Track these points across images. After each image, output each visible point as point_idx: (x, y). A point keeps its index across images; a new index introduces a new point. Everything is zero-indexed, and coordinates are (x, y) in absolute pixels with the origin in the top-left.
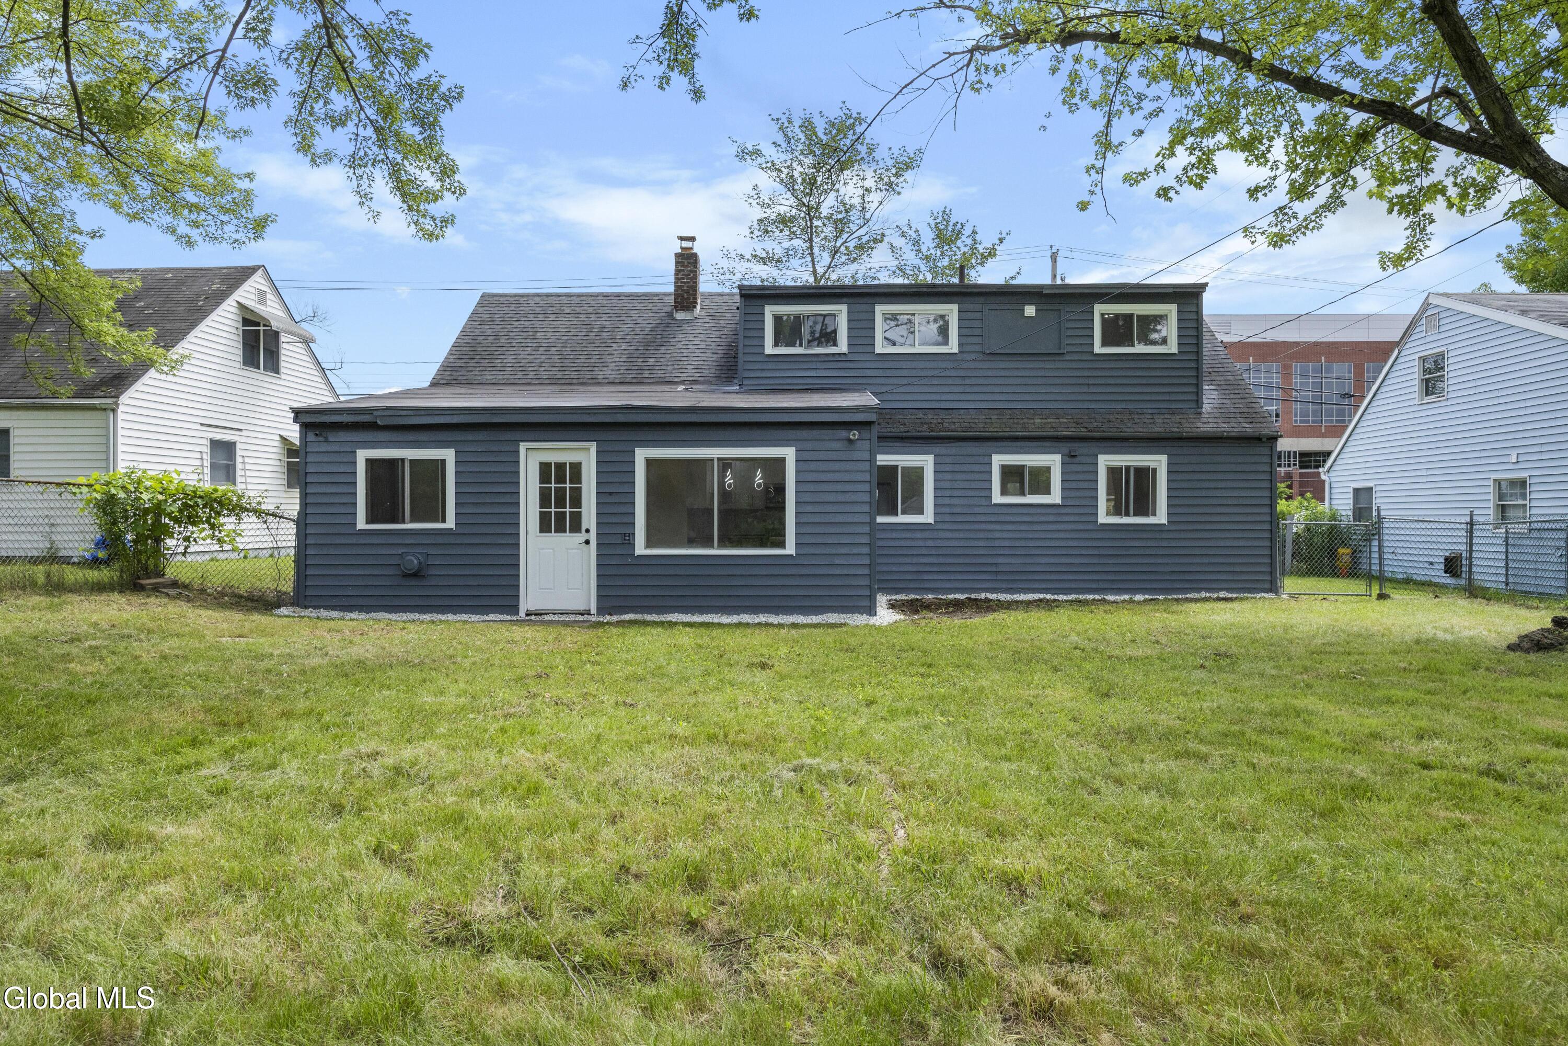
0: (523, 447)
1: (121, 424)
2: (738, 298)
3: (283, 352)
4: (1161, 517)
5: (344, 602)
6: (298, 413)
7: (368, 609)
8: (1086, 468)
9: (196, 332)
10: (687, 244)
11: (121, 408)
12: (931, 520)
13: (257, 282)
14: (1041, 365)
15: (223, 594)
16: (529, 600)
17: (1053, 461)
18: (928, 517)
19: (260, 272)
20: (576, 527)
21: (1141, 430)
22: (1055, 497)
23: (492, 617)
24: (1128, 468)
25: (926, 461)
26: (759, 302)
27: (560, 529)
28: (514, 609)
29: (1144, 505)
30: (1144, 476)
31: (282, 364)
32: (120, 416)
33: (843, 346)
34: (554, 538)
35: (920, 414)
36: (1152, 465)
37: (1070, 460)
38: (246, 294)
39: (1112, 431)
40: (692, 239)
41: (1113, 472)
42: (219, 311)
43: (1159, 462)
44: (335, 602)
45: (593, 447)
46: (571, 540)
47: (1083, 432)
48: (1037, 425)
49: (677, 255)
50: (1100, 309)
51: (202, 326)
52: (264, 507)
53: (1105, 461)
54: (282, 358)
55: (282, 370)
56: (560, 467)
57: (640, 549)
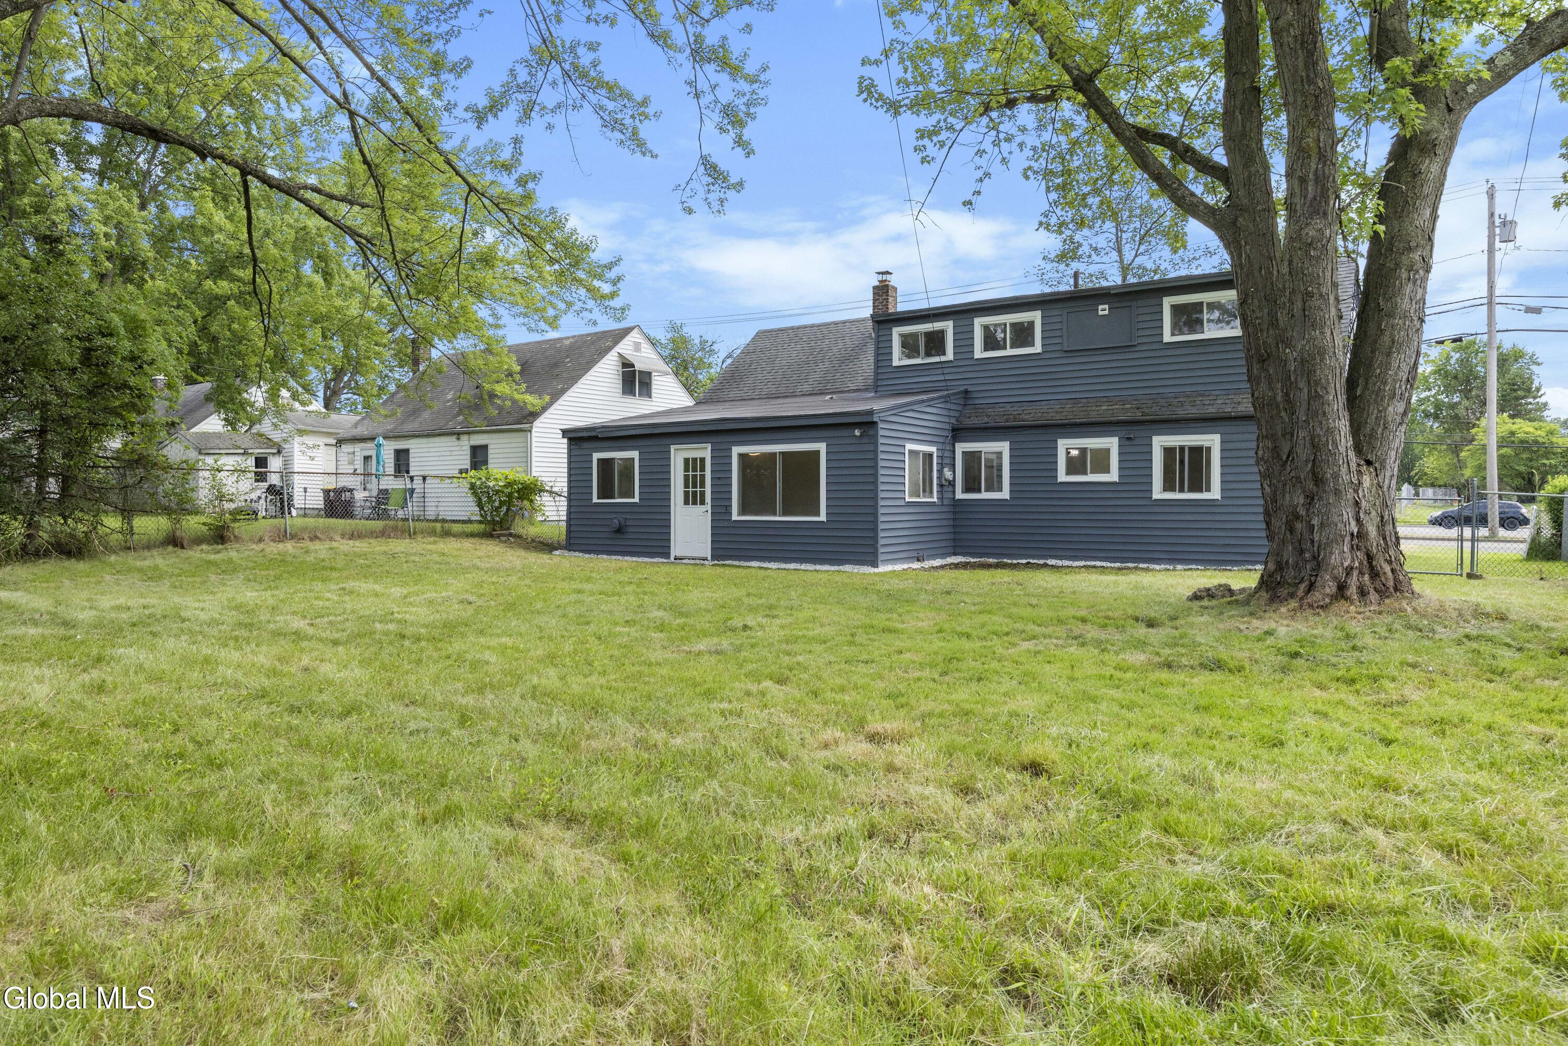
0: (673, 448)
1: (534, 439)
2: (870, 324)
3: (654, 382)
4: (1215, 493)
5: (587, 548)
6: (565, 432)
7: (598, 552)
8: (1141, 449)
9: (587, 376)
10: (885, 277)
11: (534, 430)
12: (1007, 497)
13: (634, 336)
14: (1115, 357)
15: (533, 541)
16: (676, 550)
17: (1112, 443)
18: (1005, 494)
19: (636, 330)
20: (703, 502)
21: (1193, 411)
22: (1113, 476)
23: (656, 560)
24: (1182, 448)
25: (1003, 447)
26: (888, 326)
27: (695, 503)
28: (667, 555)
29: (1198, 482)
30: (1198, 455)
31: (653, 391)
32: (534, 434)
33: (950, 355)
34: (691, 508)
35: (1008, 407)
36: (1206, 444)
37: (1128, 443)
38: (625, 347)
39: (1166, 414)
40: (888, 273)
41: (1169, 452)
42: (604, 360)
43: (1212, 441)
44: (583, 547)
45: (709, 446)
46: (699, 509)
47: (1138, 416)
48: (1103, 411)
49: (875, 288)
50: (1168, 302)
51: (591, 372)
52: (555, 489)
53: (1159, 442)
54: (653, 386)
55: (653, 395)
56: (695, 460)
57: (735, 517)
